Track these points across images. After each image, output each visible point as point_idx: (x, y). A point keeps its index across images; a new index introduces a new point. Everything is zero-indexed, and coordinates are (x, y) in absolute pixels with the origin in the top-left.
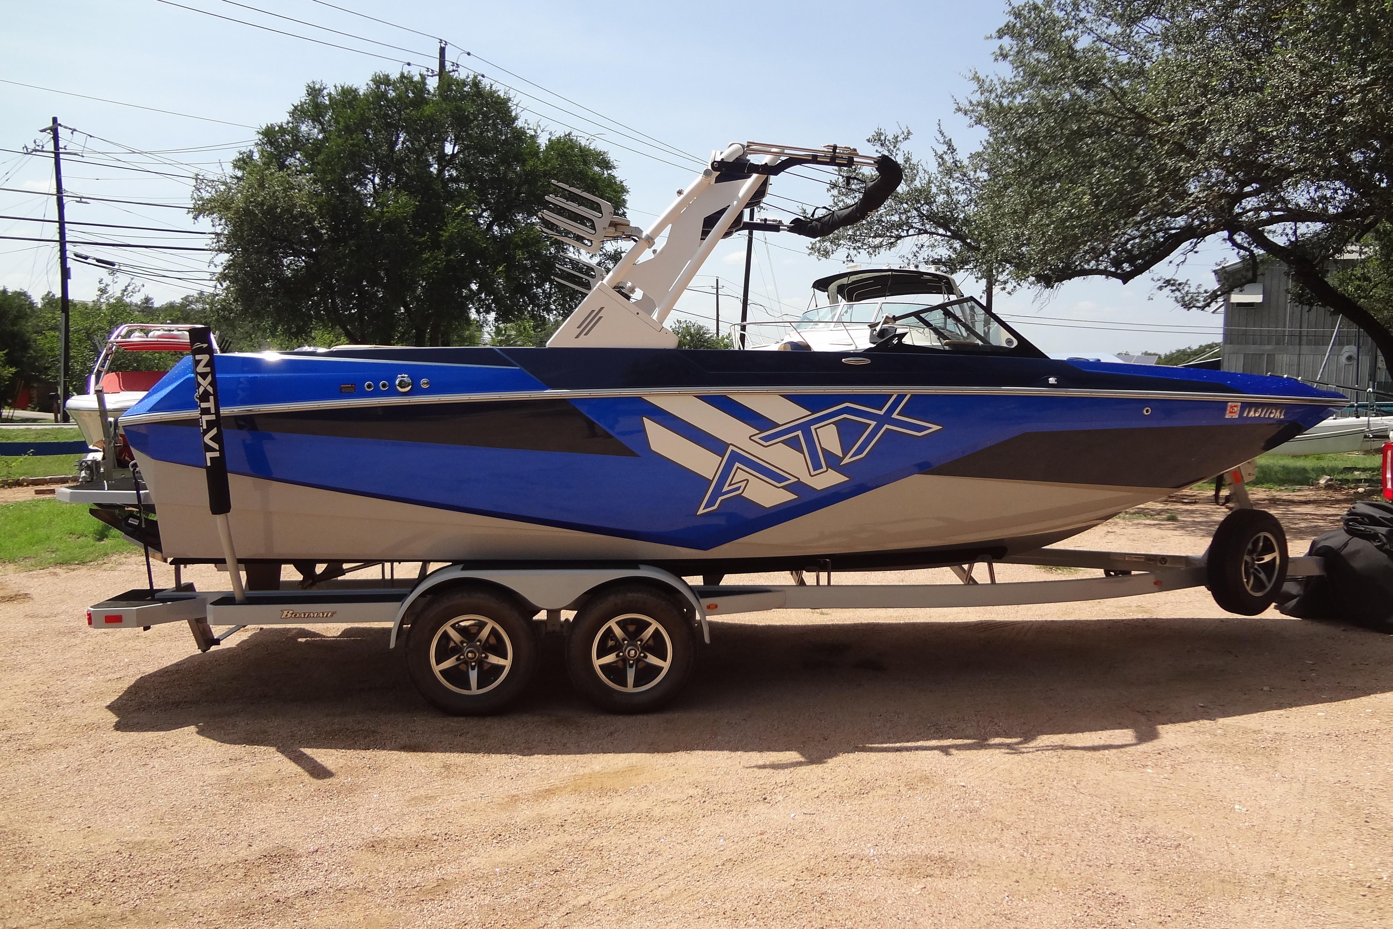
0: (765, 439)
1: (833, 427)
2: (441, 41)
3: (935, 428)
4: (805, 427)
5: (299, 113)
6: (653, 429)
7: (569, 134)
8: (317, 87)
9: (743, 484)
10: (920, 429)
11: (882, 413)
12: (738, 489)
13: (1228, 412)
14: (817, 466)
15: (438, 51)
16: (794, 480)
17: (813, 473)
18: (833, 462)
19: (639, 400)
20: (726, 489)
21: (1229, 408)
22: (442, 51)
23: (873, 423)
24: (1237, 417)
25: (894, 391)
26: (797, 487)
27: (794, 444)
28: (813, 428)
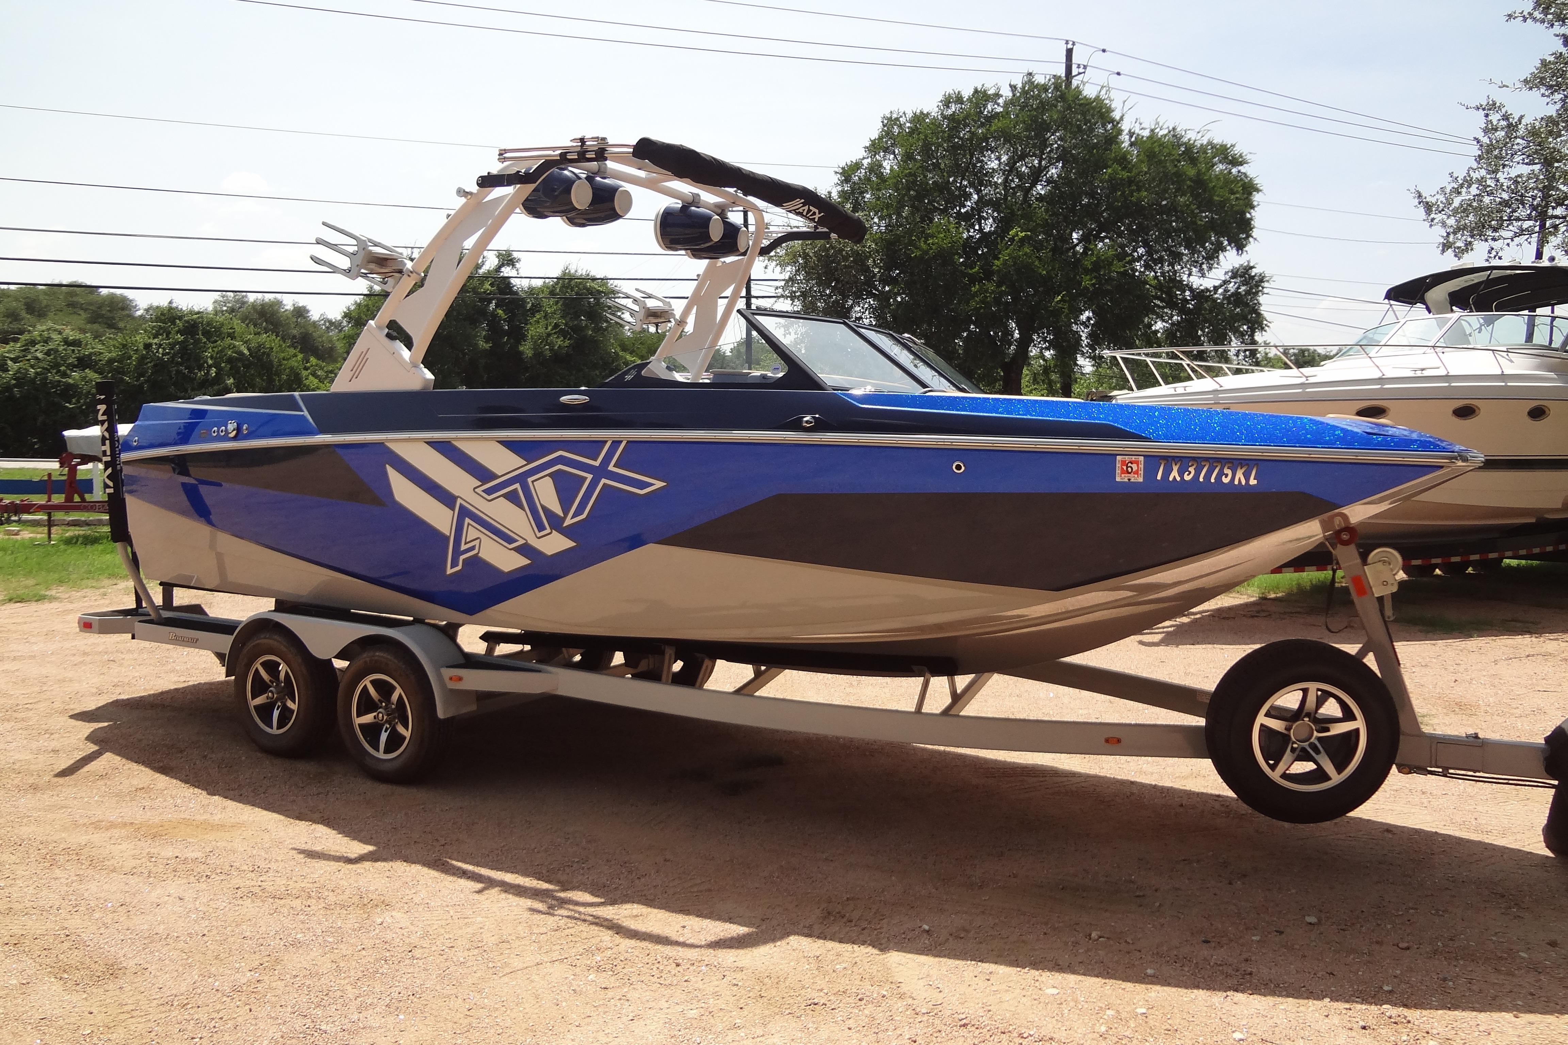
0: (489, 491)
1: (548, 480)
2: (1067, 42)
3: (659, 484)
4: (521, 479)
5: (875, 147)
6: (395, 478)
7: (1174, 129)
8: (895, 116)
9: (477, 542)
10: (643, 485)
11: (597, 463)
12: (473, 548)
13: (1118, 471)
14: (541, 527)
15: (1065, 53)
16: (521, 542)
17: (539, 535)
18: (556, 523)
19: (381, 445)
20: (463, 547)
21: (1118, 465)
22: (1069, 53)
23: (590, 477)
24: (1141, 480)
25: (608, 434)
26: (525, 550)
27: (512, 498)
28: (530, 480)
